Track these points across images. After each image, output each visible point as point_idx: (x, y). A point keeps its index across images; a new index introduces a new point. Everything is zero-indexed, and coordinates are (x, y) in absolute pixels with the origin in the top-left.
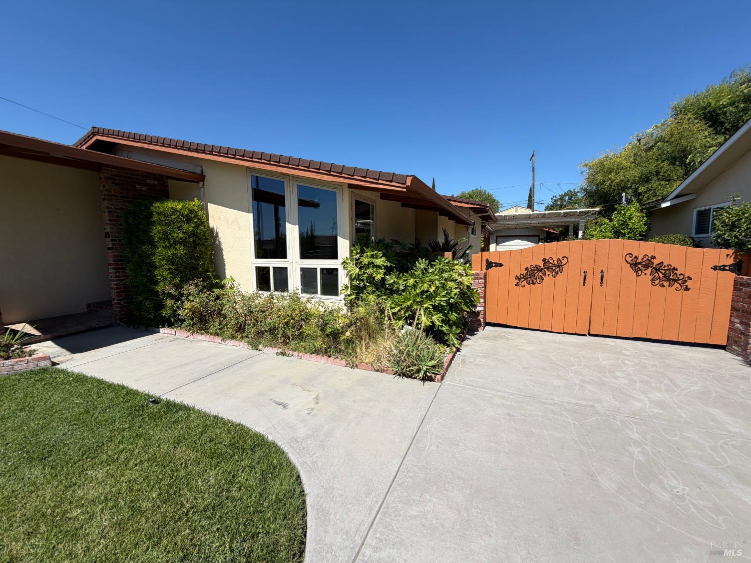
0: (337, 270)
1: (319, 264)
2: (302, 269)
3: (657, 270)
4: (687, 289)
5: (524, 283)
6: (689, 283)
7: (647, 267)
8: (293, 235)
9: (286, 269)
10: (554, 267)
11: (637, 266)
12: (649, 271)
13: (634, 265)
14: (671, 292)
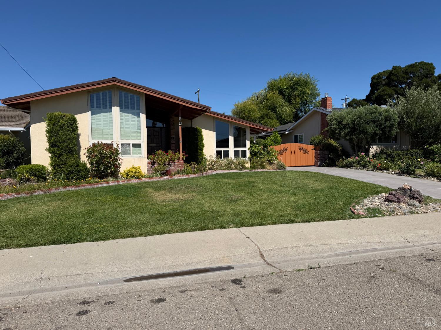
0: (246, 151)
1: (240, 149)
2: (234, 151)
3: (304, 150)
4: (308, 154)
5: (279, 154)
6: (309, 153)
7: (302, 149)
8: (231, 139)
9: (229, 151)
10: (285, 150)
11: (301, 149)
12: (302, 150)
13: (300, 149)
14: (306, 154)
